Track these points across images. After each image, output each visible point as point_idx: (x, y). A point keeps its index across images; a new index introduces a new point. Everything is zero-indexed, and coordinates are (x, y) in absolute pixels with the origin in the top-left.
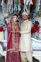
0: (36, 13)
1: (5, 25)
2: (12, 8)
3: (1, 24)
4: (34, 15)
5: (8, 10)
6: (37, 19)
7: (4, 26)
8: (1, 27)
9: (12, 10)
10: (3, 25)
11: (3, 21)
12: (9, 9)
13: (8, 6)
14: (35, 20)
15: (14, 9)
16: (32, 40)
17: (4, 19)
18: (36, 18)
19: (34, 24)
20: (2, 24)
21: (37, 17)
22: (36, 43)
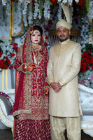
0: (87, 26)
1: (15, 53)
2: (30, 13)
3: (4, 52)
4: (83, 30)
5: (20, 17)
6: (90, 39)
7: (12, 55)
8: (4, 57)
9: (30, 18)
10: (8, 53)
11: (9, 44)
12: (22, 16)
13: (19, 9)
14: (85, 42)
15: (36, 15)
17: (11, 39)
18: (87, 36)
19: (84, 50)
20: (7, 51)
21: (91, 35)
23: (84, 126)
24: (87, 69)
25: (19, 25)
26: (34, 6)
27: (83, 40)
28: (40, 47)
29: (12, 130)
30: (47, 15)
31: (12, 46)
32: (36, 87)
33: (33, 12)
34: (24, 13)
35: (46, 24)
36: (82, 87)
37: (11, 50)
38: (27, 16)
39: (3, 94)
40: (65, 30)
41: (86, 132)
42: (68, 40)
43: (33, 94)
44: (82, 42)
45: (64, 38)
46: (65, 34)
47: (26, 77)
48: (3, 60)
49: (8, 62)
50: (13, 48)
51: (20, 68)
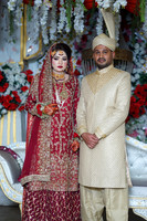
0: (143, 45)
1: (28, 85)
2: (53, 23)
3: (11, 83)
4: (137, 52)
5: (37, 29)
7: (24, 89)
8: (12, 92)
9: (52, 31)
10: (18, 86)
11: (19, 71)
12: (40, 28)
13: (36, 16)
14: (139, 71)
15: (61, 26)
16: (128, 145)
17: (22, 63)
18: (142, 61)
19: (138, 83)
20: (15, 83)
22: (141, 156)
23: (134, 203)
24: (142, 113)
25: (36, 42)
26: (59, 12)
27: (137, 67)
28: (67, 76)
29: (21, 206)
30: (80, 27)
31: (24, 75)
32: (58, 140)
33: (58, 21)
34: (43, 23)
35: (78, 40)
36: (132, 141)
37: (22, 81)
38: (49, 28)
39: (8, 149)
40: (107, 51)
41: (138, 212)
42: (111, 66)
43: (54, 151)
44: (135, 70)
45: (104, 63)
46: (106, 57)
47: (43, 124)
48: (8, 96)
49: (17, 99)
50: (26, 78)
51: (34, 110)
